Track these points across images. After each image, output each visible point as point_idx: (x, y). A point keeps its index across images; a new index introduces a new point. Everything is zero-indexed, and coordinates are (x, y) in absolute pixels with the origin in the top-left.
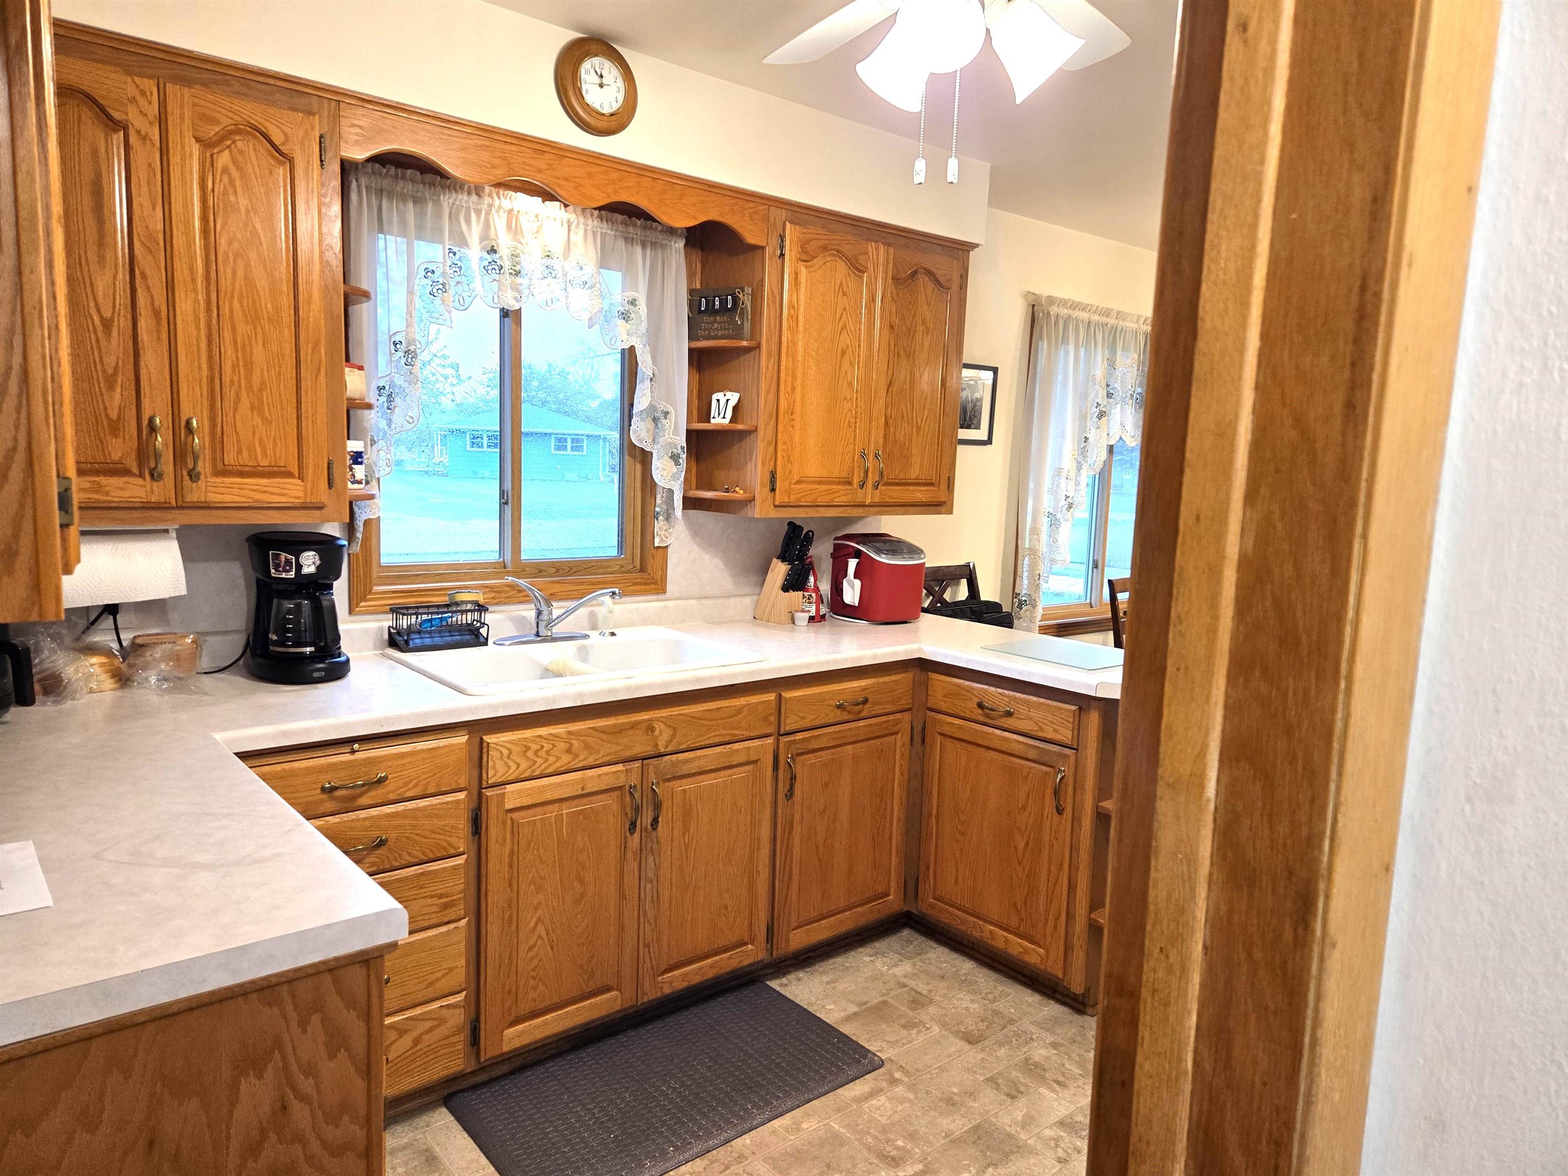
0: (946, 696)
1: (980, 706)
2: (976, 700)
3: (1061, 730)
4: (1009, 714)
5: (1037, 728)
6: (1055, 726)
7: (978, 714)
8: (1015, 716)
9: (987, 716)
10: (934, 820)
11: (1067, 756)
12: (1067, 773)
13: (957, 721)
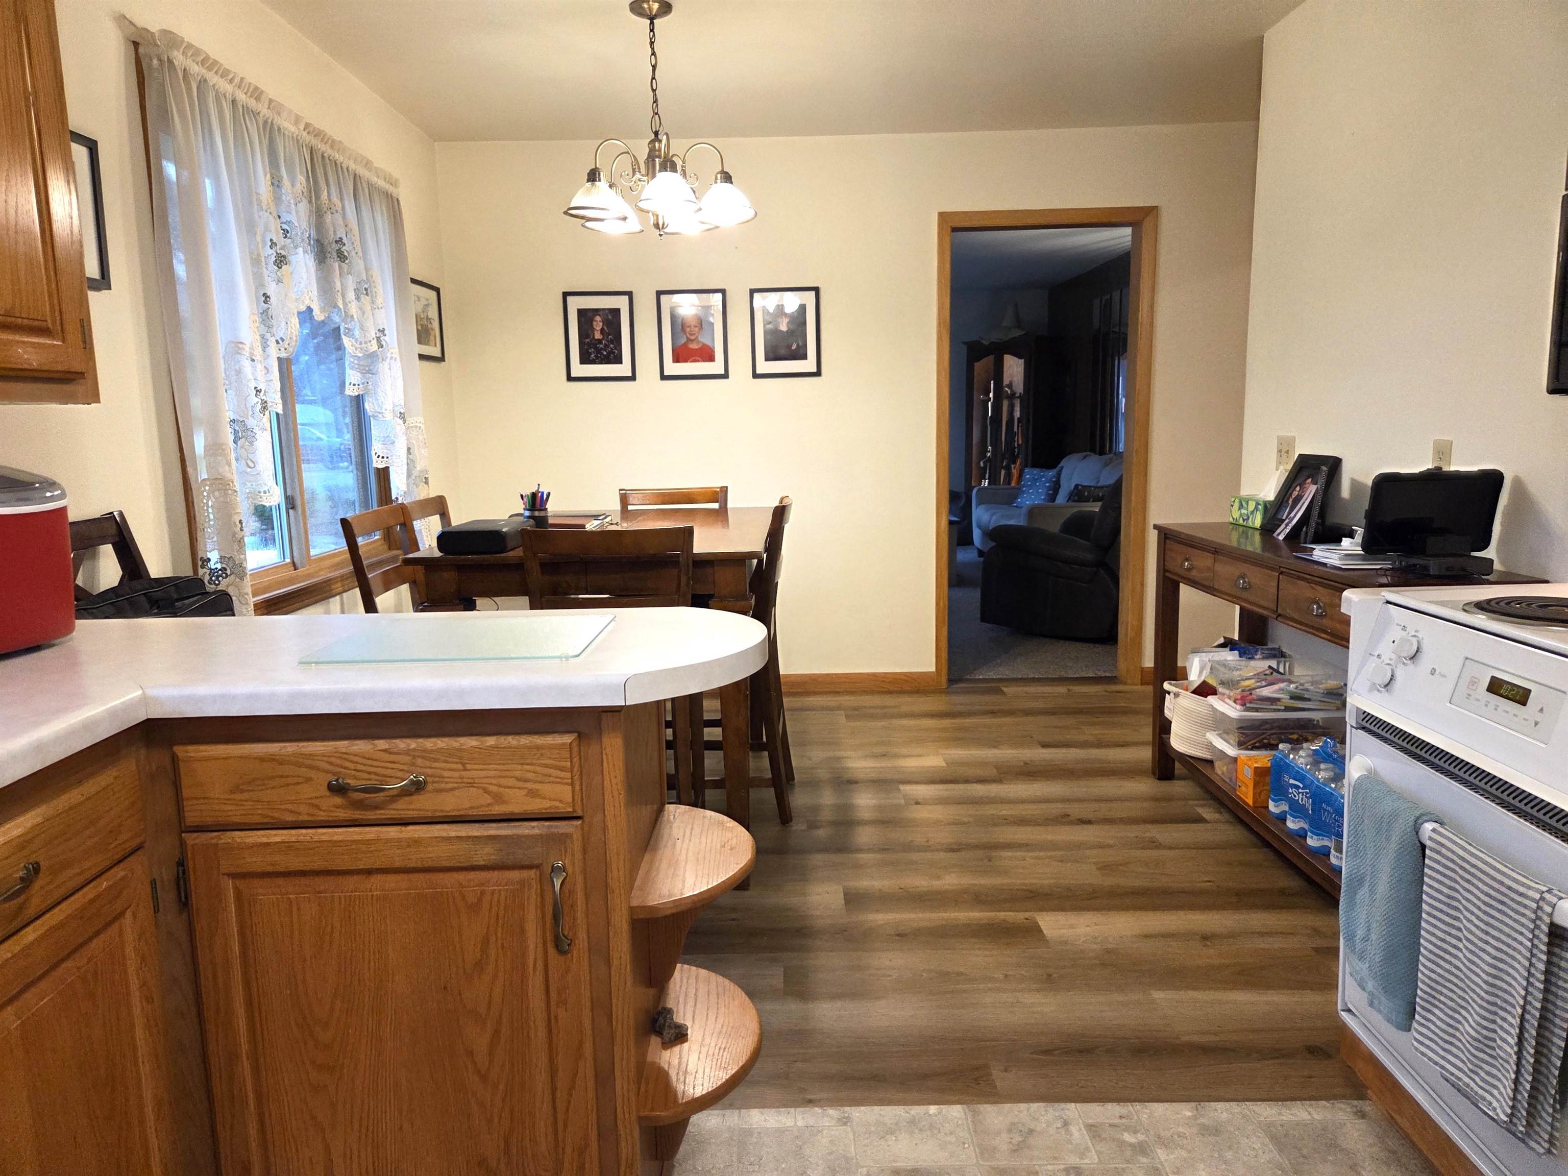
0: (236, 789)
1: (338, 789)
2: (323, 780)
3: (546, 789)
4: (418, 787)
5: (489, 800)
6: (529, 785)
7: (333, 806)
8: (430, 787)
9: (360, 805)
10: (245, 1067)
11: (564, 838)
12: (570, 869)
13: (278, 836)
